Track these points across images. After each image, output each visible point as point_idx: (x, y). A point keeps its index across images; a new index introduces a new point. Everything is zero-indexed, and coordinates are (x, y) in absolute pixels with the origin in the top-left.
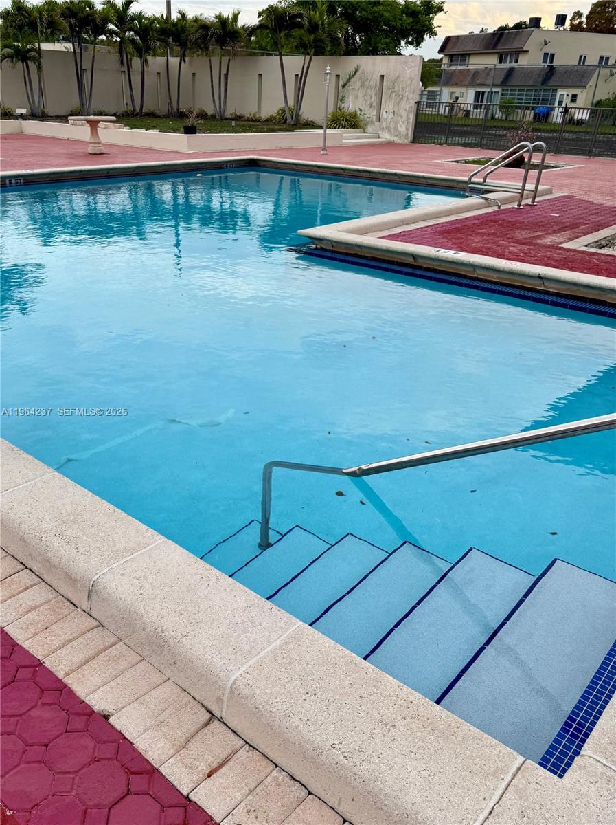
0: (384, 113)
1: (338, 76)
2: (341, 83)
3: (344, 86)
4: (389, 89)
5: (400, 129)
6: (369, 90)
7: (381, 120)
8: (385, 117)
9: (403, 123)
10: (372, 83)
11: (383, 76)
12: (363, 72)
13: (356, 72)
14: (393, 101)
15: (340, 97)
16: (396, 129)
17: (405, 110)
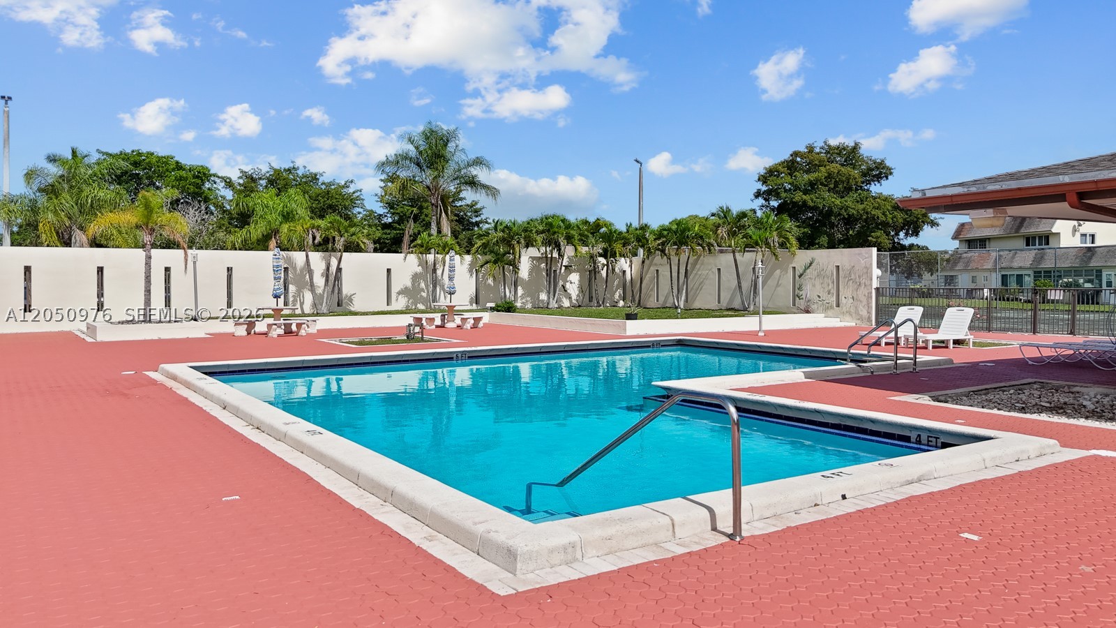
0: (843, 298)
1: (794, 268)
2: (797, 273)
3: (800, 276)
4: (845, 277)
5: (861, 313)
6: (826, 279)
7: (841, 305)
8: (845, 302)
9: (864, 307)
10: (829, 273)
11: (838, 266)
12: (818, 264)
13: (811, 264)
14: (851, 288)
15: (797, 286)
16: (857, 312)
17: (865, 295)
